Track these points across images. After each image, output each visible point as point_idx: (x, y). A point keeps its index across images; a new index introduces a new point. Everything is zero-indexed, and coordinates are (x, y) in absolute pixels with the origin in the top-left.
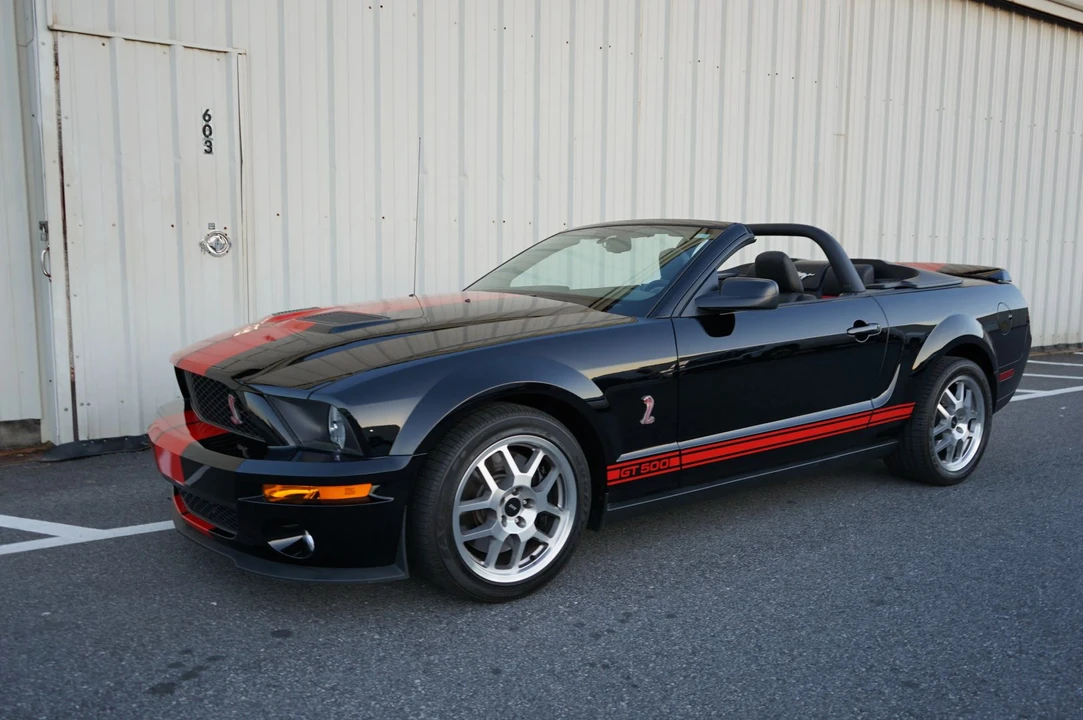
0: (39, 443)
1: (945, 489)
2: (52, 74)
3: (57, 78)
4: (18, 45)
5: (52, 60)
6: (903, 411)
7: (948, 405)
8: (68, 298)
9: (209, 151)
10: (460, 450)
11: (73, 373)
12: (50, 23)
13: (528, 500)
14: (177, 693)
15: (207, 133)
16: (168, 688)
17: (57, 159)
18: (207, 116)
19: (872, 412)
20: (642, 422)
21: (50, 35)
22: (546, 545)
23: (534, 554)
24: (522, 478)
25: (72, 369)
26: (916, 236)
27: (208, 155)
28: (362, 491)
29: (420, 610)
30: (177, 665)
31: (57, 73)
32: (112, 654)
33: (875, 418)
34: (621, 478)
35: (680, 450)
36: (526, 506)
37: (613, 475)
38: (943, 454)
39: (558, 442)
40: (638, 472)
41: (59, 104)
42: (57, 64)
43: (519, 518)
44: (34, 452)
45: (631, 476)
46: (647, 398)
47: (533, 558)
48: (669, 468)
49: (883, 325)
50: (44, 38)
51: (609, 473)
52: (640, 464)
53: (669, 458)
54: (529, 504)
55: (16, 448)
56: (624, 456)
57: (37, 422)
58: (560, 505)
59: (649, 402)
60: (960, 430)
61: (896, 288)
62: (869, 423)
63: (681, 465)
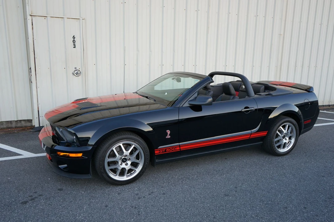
0: (32, 126)
1: (279, 157)
2: (31, 28)
3: (33, 29)
4: (24, 19)
5: (31, 24)
6: (264, 133)
7: (281, 132)
8: (37, 88)
9: (75, 47)
10: (107, 145)
11: (38, 108)
12: (30, 14)
13: (129, 158)
14: (27, 204)
15: (74, 42)
16: (25, 203)
17: (33, 51)
18: (74, 37)
19: (251, 134)
20: (166, 137)
21: (30, 17)
22: (135, 171)
23: (132, 173)
24: (126, 153)
25: (38, 107)
26: (309, 67)
27: (74, 48)
28: (80, 155)
29: (99, 186)
30: (31, 196)
31: (33, 27)
32: (18, 192)
33: (252, 136)
34: (159, 153)
35: (179, 145)
36: (129, 160)
37: (157, 152)
38: (279, 147)
39: (138, 143)
40: (165, 151)
41: (33, 36)
42: (32, 25)
43: (127, 163)
44: (30, 129)
45: (163, 152)
46: (168, 131)
47: (131, 174)
48: (176, 150)
49: (256, 108)
50: (29, 18)
51: (155, 151)
52: (166, 149)
53: (176, 147)
54: (129, 159)
55: (26, 127)
56: (160, 147)
57: (32, 120)
58: (140, 160)
59: (169, 132)
60: (286, 139)
61: (266, 95)
62: (250, 137)
63: (180, 149)
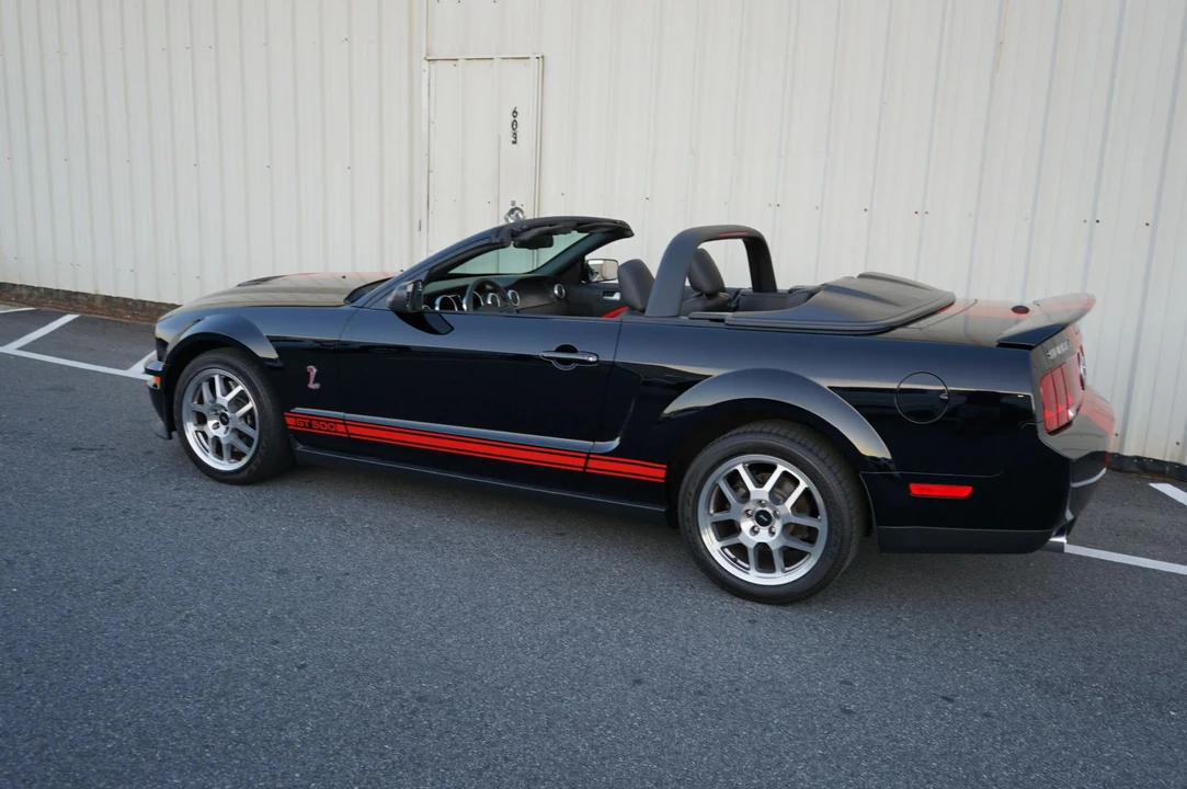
2: (427, 93)
3: (429, 95)
5: (428, 82)
6: (655, 472)
15: (514, 127)
17: (427, 153)
18: (515, 112)
19: (588, 456)
20: (309, 385)
22: (246, 455)
27: (514, 145)
31: (429, 91)
33: (591, 464)
34: (296, 425)
35: (344, 420)
37: (289, 421)
40: (310, 425)
41: (429, 112)
42: (429, 85)
45: (305, 427)
46: (309, 367)
48: (336, 431)
50: (425, 66)
51: (286, 418)
52: (311, 420)
53: (335, 423)
56: (298, 410)
59: (313, 370)
61: (712, 320)
62: (585, 467)
63: (349, 434)
